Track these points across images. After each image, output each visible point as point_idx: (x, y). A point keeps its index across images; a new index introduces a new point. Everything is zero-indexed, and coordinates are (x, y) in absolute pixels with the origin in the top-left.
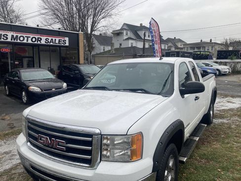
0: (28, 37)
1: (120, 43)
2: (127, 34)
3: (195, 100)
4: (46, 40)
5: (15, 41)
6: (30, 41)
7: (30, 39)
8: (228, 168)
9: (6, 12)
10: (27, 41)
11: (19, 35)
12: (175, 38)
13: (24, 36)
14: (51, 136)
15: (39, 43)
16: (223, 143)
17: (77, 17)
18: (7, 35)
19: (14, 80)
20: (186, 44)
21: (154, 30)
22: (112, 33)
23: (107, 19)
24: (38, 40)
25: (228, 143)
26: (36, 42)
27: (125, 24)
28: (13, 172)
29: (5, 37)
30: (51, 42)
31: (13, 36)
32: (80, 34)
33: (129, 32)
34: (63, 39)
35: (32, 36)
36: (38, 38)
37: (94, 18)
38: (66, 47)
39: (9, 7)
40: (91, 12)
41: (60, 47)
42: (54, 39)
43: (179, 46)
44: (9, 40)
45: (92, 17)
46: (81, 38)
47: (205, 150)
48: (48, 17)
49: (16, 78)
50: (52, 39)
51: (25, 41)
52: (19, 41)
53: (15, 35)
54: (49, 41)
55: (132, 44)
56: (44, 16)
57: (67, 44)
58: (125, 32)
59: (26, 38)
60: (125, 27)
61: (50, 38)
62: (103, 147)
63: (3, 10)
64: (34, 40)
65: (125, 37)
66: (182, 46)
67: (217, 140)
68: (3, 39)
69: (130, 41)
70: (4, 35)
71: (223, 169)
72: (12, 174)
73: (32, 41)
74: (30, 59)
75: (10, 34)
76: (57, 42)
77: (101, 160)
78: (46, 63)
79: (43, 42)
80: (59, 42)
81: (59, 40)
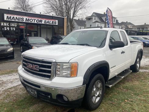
0: (35, 20)
1: (91, 24)
2: (95, 19)
3: (122, 53)
4: (45, 21)
5: (28, 22)
6: (36, 22)
7: (36, 21)
8: (139, 94)
9: (25, 6)
10: (34, 22)
11: (30, 18)
12: (127, 22)
13: (33, 19)
14: (32, 64)
15: (41, 23)
16: (141, 82)
17: (65, 9)
18: (23, 18)
19: (25, 43)
20: (134, 26)
21: (109, 15)
22: (86, 18)
23: (83, 9)
24: (40, 21)
25: (144, 82)
26: (39, 23)
27: (94, 13)
28: (18, 87)
29: (22, 19)
30: (47, 23)
31: (26, 19)
32: (65, 18)
33: (96, 18)
34: (55, 21)
35: (37, 19)
36: (40, 20)
37: (74, 9)
38: (56, 26)
39: (26, 3)
40: (73, 5)
41: (53, 26)
42: (49, 21)
43: (130, 27)
44: (24, 21)
45: (73, 8)
46: (65, 21)
47: (128, 84)
48: (48, 9)
49: (26, 42)
50: (48, 21)
51: (33, 22)
52: (29, 22)
53: (28, 18)
54: (47, 22)
55: (98, 25)
56: (45, 8)
57: (57, 24)
58: (94, 18)
59: (33, 20)
60: (94, 15)
61: (47, 21)
62: (57, 69)
63: (23, 5)
64: (38, 21)
65: (94, 21)
66: (132, 27)
67: (137, 80)
68: (21, 20)
69: (97, 23)
70: (22, 18)
71: (135, 94)
72: (17, 88)
73: (37, 22)
74: (36, 33)
75: (25, 18)
76: (51, 23)
77: (55, 76)
78: (45, 35)
79: (43, 23)
80: (52, 23)
81: (52, 21)
